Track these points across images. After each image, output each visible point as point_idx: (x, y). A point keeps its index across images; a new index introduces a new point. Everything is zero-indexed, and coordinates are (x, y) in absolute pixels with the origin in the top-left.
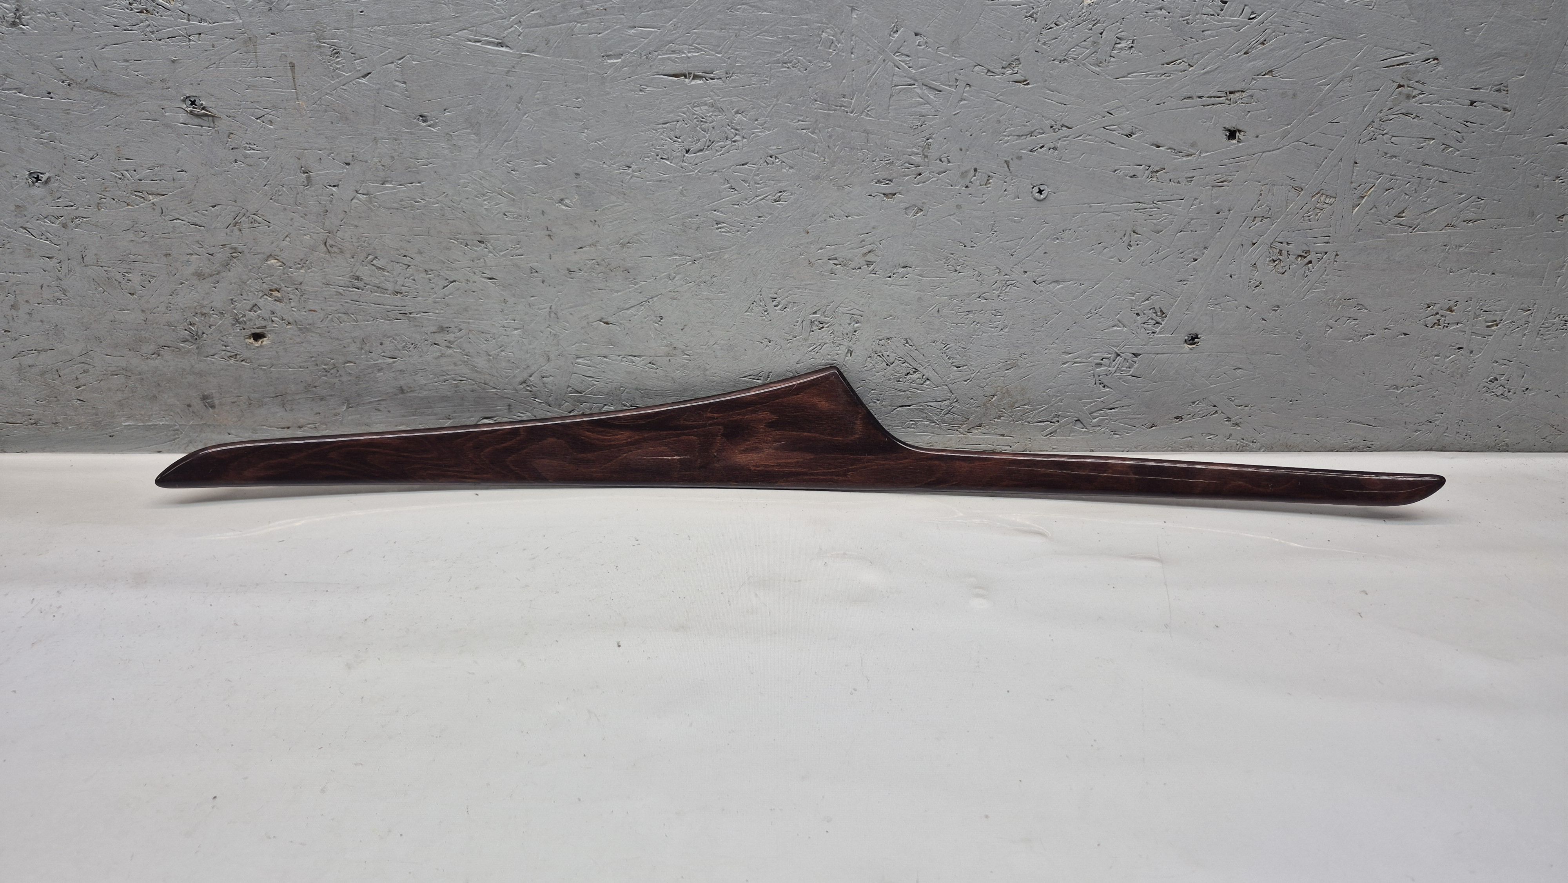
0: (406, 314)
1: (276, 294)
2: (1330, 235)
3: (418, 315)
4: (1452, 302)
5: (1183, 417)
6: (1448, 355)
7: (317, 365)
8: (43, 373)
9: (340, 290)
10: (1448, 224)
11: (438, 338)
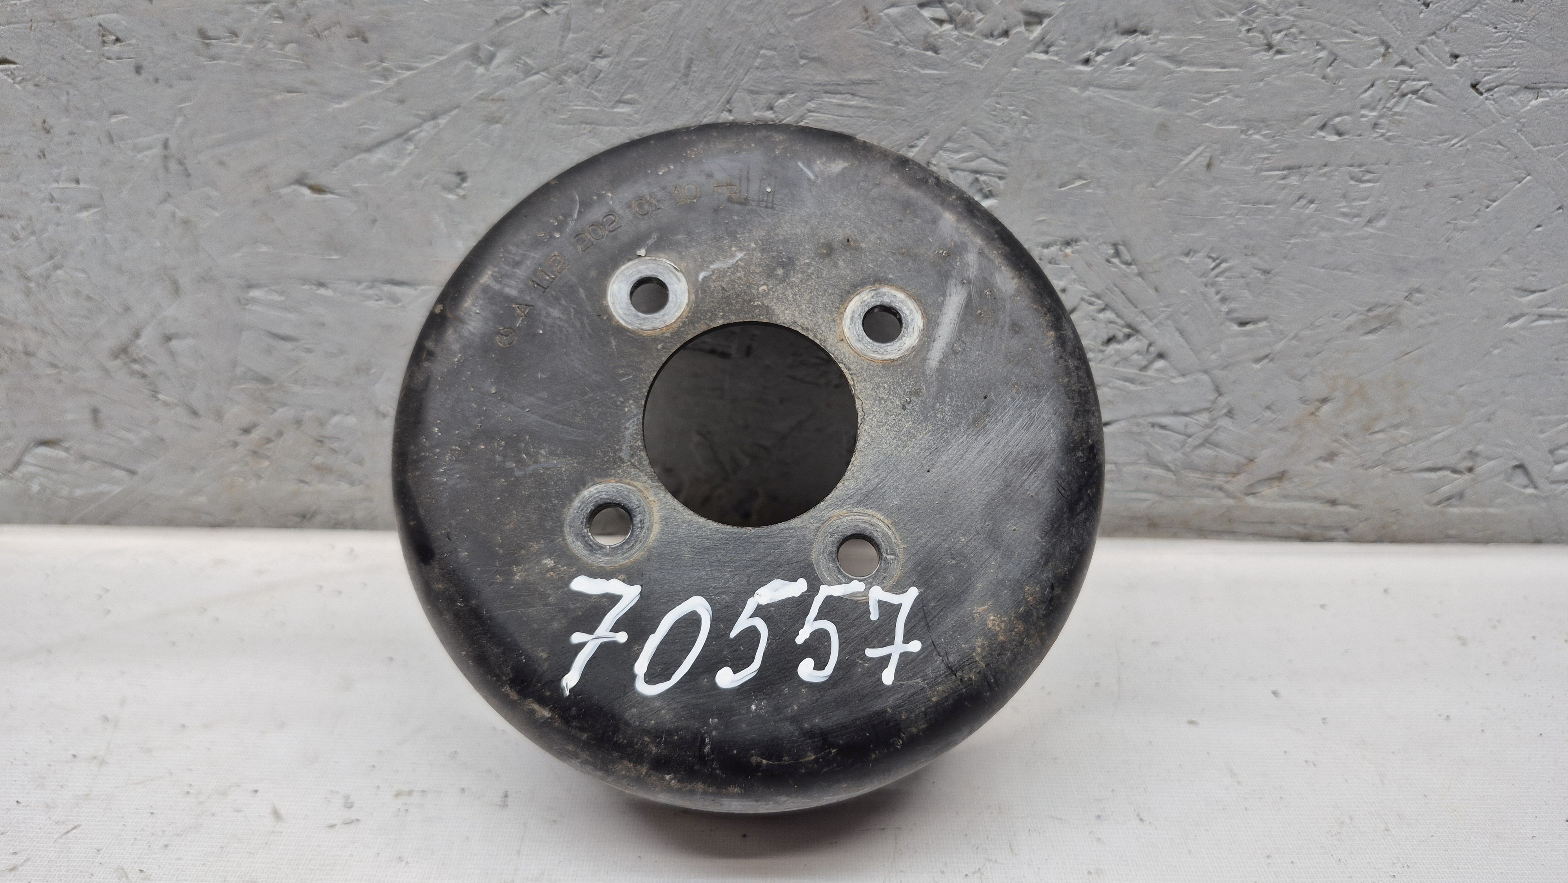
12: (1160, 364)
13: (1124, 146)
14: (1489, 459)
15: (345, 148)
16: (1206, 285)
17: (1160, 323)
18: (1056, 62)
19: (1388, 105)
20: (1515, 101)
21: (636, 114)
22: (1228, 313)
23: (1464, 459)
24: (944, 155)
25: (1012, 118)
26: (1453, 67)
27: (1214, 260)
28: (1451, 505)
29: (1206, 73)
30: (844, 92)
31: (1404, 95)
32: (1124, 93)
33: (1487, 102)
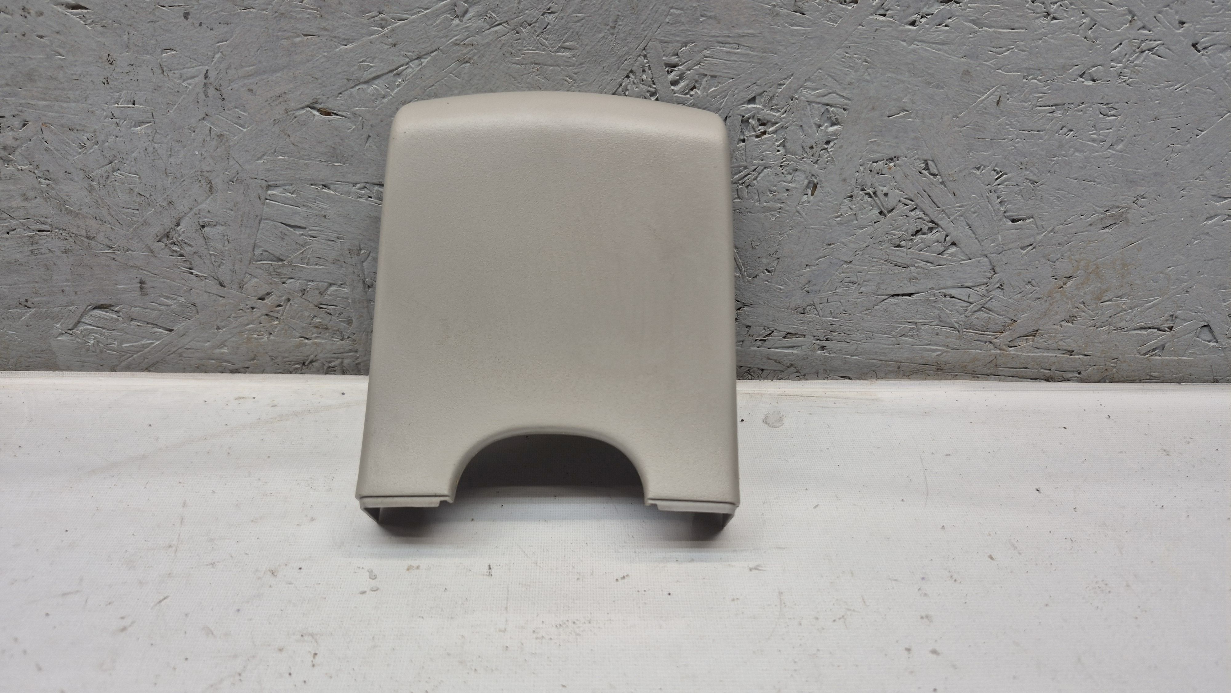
12: (953, 249)
13: (937, 87)
14: (1185, 320)
15: (348, 80)
16: (991, 192)
17: (955, 219)
18: (891, 22)
19: (1131, 59)
20: (1223, 56)
21: (574, 57)
22: (1005, 212)
23: (1167, 320)
24: (804, 92)
25: (856, 64)
26: (1180, 31)
27: (998, 173)
28: (1155, 355)
29: (1000, 33)
30: (731, 42)
31: (1144, 51)
32: (939, 46)
33: (1203, 57)
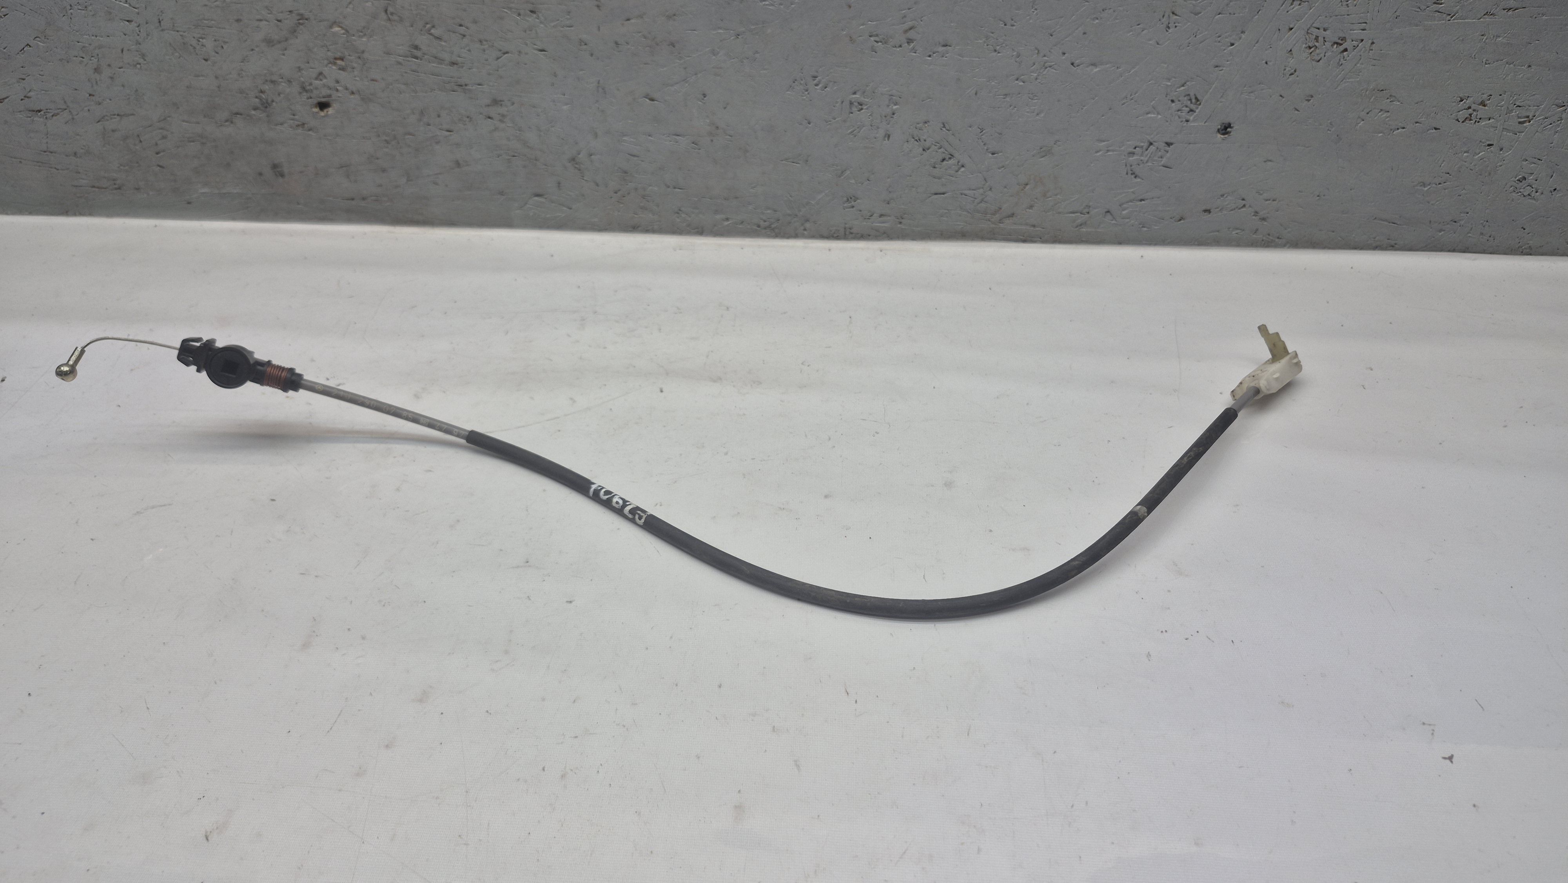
0: (461, 86)
1: (339, 62)
2: (1367, 22)
3: (474, 88)
4: (1485, 96)
5: (1211, 210)
6: (1478, 151)
7: (379, 136)
8: (125, 138)
9: (400, 59)
10: (1487, 12)
11: (494, 111)
